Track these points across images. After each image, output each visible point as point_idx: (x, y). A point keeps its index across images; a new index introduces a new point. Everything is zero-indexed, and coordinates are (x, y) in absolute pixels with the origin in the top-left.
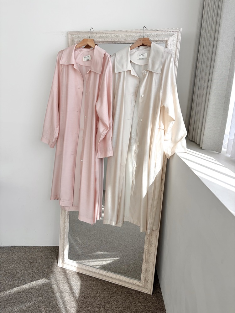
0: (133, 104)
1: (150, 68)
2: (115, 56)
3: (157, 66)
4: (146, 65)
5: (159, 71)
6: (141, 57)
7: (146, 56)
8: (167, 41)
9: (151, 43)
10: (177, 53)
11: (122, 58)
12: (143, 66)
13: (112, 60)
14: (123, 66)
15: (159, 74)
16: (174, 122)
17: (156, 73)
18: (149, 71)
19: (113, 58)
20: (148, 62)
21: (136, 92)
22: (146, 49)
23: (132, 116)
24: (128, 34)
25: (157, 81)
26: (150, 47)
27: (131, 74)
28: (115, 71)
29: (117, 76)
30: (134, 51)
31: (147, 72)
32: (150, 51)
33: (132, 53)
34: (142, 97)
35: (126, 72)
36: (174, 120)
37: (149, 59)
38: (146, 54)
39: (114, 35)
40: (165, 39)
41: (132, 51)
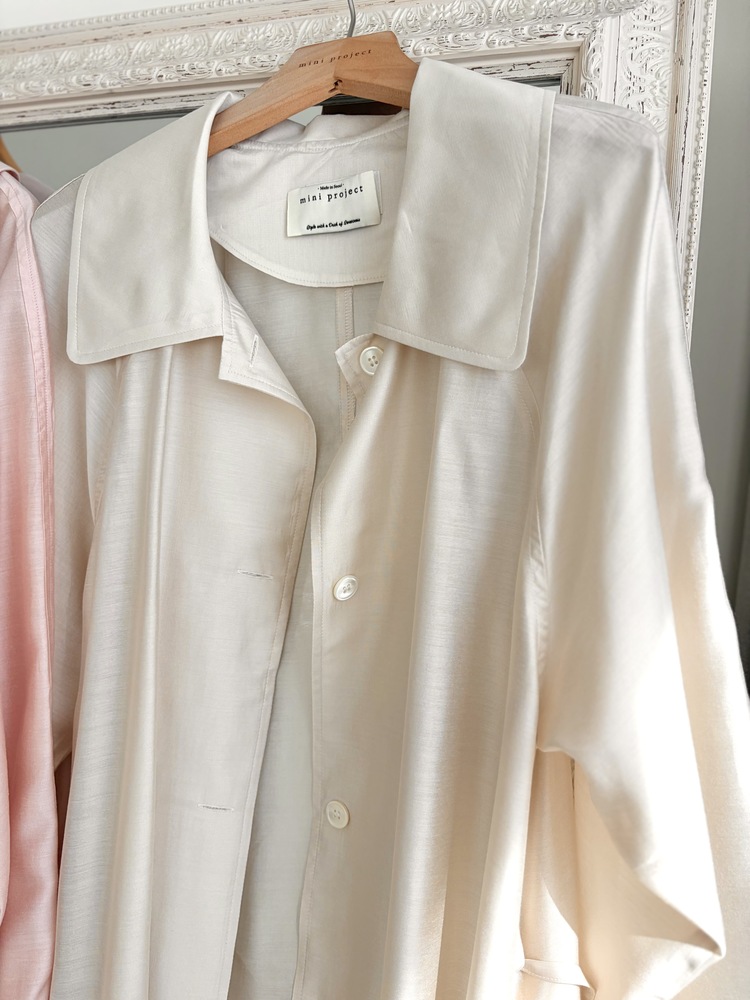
0: (265, 650)
1: (408, 322)
2: (68, 207)
3: (478, 293)
4: (372, 291)
5: (508, 348)
6: (323, 211)
7: (365, 204)
8: (577, 55)
9: (411, 70)
10: (688, 167)
11: (130, 222)
12: (343, 301)
13: (49, 249)
14: (138, 295)
15: (506, 382)
16: (702, 955)
17: (473, 369)
18: (404, 350)
19: (52, 219)
20: (384, 255)
21: (284, 544)
22: (369, 137)
23: (250, 767)
24: (220, 36)
25: (485, 453)
26: (408, 109)
27: (225, 374)
28: (75, 352)
29: (96, 388)
30: (253, 158)
31: (378, 361)
32: (401, 147)
33: (240, 176)
34: (342, 596)
35: (169, 351)
36: (713, 946)
37: (390, 234)
38: (368, 179)
39: (108, 50)
40: (560, 40)
41: (231, 156)
